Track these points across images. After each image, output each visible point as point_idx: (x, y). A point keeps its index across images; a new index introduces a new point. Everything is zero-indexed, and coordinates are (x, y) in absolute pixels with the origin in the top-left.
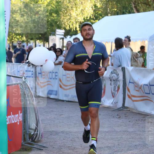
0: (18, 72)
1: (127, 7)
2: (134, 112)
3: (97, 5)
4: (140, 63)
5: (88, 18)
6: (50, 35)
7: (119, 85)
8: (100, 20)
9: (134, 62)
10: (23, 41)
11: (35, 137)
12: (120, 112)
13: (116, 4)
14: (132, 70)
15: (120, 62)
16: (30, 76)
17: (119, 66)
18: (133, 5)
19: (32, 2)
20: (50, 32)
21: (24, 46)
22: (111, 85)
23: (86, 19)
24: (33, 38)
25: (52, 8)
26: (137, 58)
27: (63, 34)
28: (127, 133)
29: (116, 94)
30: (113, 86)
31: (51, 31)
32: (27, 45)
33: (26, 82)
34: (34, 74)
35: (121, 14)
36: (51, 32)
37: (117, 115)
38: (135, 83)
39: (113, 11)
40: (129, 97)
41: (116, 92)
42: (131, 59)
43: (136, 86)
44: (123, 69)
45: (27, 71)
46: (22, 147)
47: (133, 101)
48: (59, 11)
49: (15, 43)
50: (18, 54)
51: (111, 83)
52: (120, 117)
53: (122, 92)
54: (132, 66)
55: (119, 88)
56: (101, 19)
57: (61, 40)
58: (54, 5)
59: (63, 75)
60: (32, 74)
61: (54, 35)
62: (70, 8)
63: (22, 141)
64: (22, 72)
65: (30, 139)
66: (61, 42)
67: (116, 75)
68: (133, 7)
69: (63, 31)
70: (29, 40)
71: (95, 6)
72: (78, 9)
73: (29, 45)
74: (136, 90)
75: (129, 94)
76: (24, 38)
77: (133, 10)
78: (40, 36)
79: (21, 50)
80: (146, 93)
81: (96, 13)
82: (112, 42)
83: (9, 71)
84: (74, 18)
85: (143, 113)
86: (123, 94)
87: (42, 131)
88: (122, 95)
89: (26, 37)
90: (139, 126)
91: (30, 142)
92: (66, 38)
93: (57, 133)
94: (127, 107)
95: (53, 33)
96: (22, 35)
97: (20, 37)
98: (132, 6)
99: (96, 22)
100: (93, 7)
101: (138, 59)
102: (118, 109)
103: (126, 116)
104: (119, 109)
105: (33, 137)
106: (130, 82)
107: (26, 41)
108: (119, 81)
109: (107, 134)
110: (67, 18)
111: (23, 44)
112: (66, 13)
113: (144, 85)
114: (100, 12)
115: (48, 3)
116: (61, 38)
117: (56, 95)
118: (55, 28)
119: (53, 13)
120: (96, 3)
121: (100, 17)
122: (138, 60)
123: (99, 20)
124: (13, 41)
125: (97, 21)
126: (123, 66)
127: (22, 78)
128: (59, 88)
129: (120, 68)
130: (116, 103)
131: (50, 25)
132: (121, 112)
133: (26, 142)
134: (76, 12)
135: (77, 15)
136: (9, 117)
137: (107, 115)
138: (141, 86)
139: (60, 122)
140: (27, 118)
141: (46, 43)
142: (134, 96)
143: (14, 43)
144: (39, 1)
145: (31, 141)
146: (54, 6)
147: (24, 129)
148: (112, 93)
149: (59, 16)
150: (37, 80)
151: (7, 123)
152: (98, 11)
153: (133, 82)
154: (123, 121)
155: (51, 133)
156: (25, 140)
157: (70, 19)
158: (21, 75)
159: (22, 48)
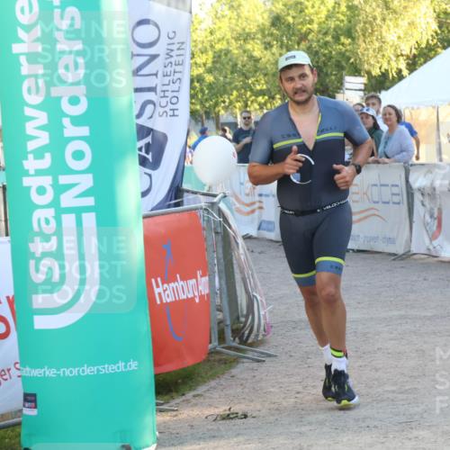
0: (242, 184)
20: (336, 83)
25: (340, 23)
27: (362, 87)
48: (352, 32)
58: (344, 16)
62: (379, 21)
69: (364, 80)
71: (446, 13)
72: (400, 22)
84: (391, 46)
110: (374, 47)
119: (341, 35)
131: (337, 66)
134: (396, 30)
137: (443, 280)
144: (307, 8)
146: (345, 19)
157: (380, 49)
158: (247, 192)
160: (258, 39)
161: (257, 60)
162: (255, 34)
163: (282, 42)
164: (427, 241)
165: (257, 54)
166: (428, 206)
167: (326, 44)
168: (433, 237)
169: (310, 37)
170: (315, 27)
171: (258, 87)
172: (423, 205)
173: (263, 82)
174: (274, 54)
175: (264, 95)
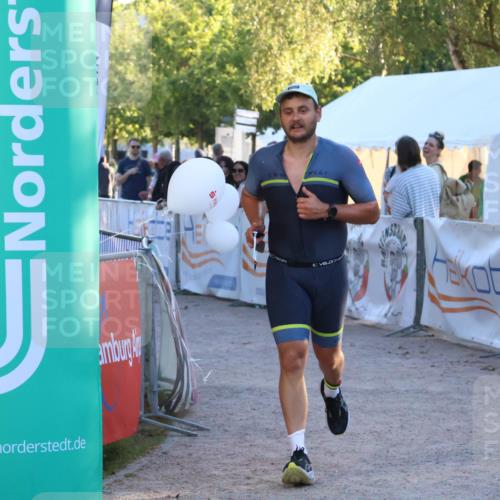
0: (130, 223)
1: (433, 53)
2: (445, 341)
3: (351, 45)
4: (465, 209)
5: (325, 81)
6: (219, 126)
7: (406, 267)
8: (359, 88)
9: (447, 205)
10: (144, 140)
11: (174, 401)
12: (405, 339)
13: (403, 42)
14: (443, 227)
15: (409, 204)
16: (162, 235)
17: (408, 215)
18: (451, 48)
19: (170, 32)
20: (218, 115)
21: (145, 154)
22: (383, 265)
23: (317, 81)
24: (172, 132)
25: (226, 49)
26: (456, 195)
27: (255, 122)
28: (426, 396)
29: (397, 291)
30: (389, 269)
31: (221, 115)
32: (155, 150)
33: (153, 253)
34: (173, 229)
35: (416, 72)
36: (221, 117)
37: (400, 348)
38: (451, 261)
39: (394, 62)
40: (433, 299)
41: (398, 286)
42: (441, 198)
43: (451, 271)
44: (419, 224)
45: (153, 222)
46: (140, 428)
47: (445, 310)
48: (244, 59)
49: (122, 145)
50: (131, 177)
51: (383, 261)
52: (407, 353)
53: (414, 286)
54: (441, 215)
55: (405, 275)
56: (361, 83)
57: (249, 140)
58: (232, 42)
60: (169, 231)
61: (231, 124)
62: (275, 50)
63: (142, 413)
64: (140, 225)
65: (161, 406)
66: (247, 144)
67: (399, 238)
68: (451, 53)
69: (256, 114)
70: (160, 137)
71: (346, 47)
72: (297, 54)
73: (161, 150)
74: (453, 282)
75: (433, 291)
76: (147, 132)
77: (450, 59)
78: (191, 126)
79: (139, 164)
80: (480, 291)
81: (347, 68)
82: (389, 149)
83: (105, 219)
84: (286, 80)
85: (470, 345)
86: (417, 291)
87: (193, 386)
88: (414, 294)
89: (152, 130)
90: (459, 377)
91: (161, 414)
92: (262, 133)
93: (235, 392)
94: (427, 327)
95: (227, 119)
96: (140, 122)
97: (136, 130)
98: (448, 51)
99: (347, 92)
100: (340, 49)
101: (459, 197)
102: (402, 331)
103: (424, 350)
104: (404, 333)
105: (171, 402)
106: (435, 260)
107: (151, 140)
108: (406, 255)
109: (371, 398)
110: (267, 78)
111: (143, 148)
112: (264, 65)
113: (475, 267)
114: (358, 65)
115: (215, 35)
116: (248, 135)
117: (233, 288)
118: (232, 104)
119: (227, 62)
120: (349, 40)
121: (359, 78)
122: (458, 200)
123: (354, 87)
124: (116, 137)
125: (349, 89)
126: (418, 215)
127: (140, 240)
128: (242, 269)
129: (411, 220)
130: (397, 315)
131: (220, 96)
132: (411, 339)
133: (151, 414)
134: (292, 61)
135: (295, 71)
136: (105, 345)
138: (467, 270)
139: (243, 363)
140: (154, 349)
141: (207, 146)
142: (447, 298)
143: (118, 143)
144: (190, 30)
145: (166, 413)
146: (232, 45)
147: (147, 379)
148: (387, 289)
149: (245, 73)
150: (182, 247)
151: (101, 363)
152: (352, 62)
153: (444, 259)
154: (414, 364)
155: (219, 391)
156: (147, 407)
158: (137, 232)
159: (142, 158)
160: (132, 60)
162: (129, 55)
163: (160, 66)
164: (349, 301)
165: (130, 77)
167: (210, 71)
168: (356, 297)
169: (191, 62)
170: (198, 51)
171: (128, 114)
173: (134, 108)
174: (149, 78)
175: (136, 123)
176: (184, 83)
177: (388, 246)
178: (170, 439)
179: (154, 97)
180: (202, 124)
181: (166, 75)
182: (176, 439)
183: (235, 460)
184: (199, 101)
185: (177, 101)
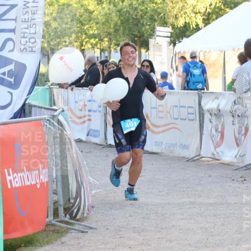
0: (76, 102)
7: (247, 124)
11: (75, 211)
16: (95, 109)
22: (233, 124)
27: (169, 35)
30: (237, 126)
34: (102, 105)
37: (241, 177)
41: (243, 137)
45: (90, 101)
51: (233, 121)
52: (245, 180)
55: (247, 130)
59: (152, 108)
60: (100, 106)
64: (81, 103)
67: (242, 106)
69: (170, 30)
105: (73, 211)
108: (247, 117)
130: (243, 156)
131: (151, 19)
133: (59, 219)
137: (223, 177)
145: (70, 219)
148: (236, 139)
158: (80, 108)
161: (91, 13)
164: (212, 148)
165: (91, 8)
166: (214, 123)
168: (217, 146)
171: (91, 32)
172: (211, 122)
173: (95, 28)
174: (104, 8)
175: (96, 38)
176: (127, 10)
177: (235, 111)
178: (69, 235)
179: (107, 21)
180: (140, 37)
181: (115, 6)
182: (73, 234)
183: (106, 246)
184: (137, 22)
185: (122, 23)
